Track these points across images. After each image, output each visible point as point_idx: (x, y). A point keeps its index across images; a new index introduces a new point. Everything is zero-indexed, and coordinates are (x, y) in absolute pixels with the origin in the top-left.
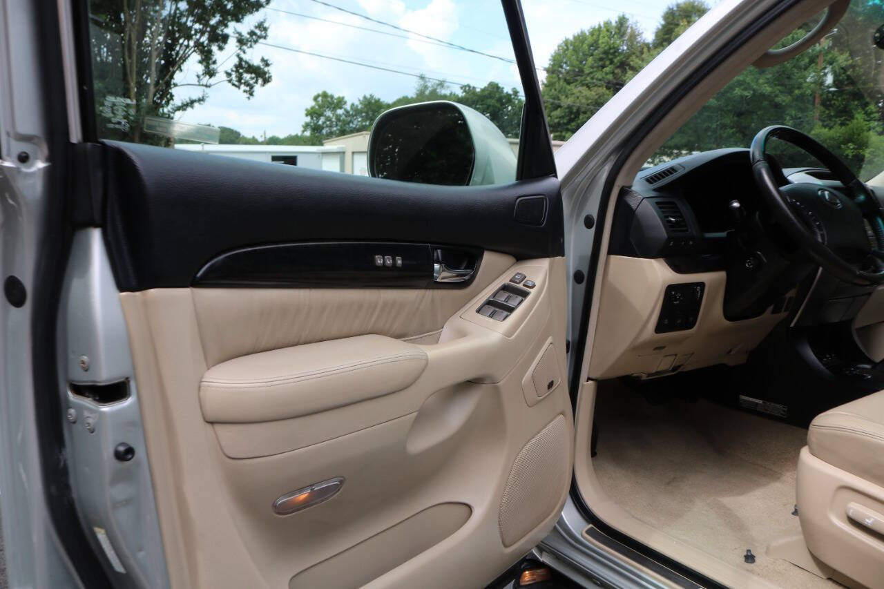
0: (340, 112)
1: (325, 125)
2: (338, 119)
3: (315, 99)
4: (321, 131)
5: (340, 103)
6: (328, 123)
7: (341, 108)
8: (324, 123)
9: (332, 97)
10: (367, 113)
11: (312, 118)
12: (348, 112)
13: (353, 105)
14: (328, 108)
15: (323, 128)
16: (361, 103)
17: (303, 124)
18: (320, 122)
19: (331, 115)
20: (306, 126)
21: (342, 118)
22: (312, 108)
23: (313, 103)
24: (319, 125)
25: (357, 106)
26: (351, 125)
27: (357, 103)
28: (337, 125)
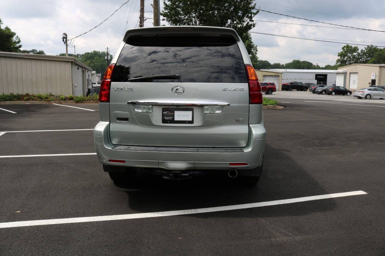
0: (355, 54)
1: (347, 60)
2: (354, 57)
3: (343, 48)
4: (346, 63)
5: (356, 49)
6: (349, 59)
7: (355, 52)
8: (347, 59)
9: (351, 47)
10: (369, 54)
11: (341, 57)
12: (359, 54)
13: (362, 50)
14: (349, 52)
15: (346, 62)
16: (366, 49)
17: (337, 59)
18: (345, 59)
19: (351, 56)
20: (338, 61)
21: (356, 57)
22: (341, 53)
23: (342, 50)
24: (345, 60)
25: (364, 51)
26: (361, 60)
27: (364, 49)
28: (353, 60)
